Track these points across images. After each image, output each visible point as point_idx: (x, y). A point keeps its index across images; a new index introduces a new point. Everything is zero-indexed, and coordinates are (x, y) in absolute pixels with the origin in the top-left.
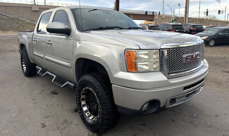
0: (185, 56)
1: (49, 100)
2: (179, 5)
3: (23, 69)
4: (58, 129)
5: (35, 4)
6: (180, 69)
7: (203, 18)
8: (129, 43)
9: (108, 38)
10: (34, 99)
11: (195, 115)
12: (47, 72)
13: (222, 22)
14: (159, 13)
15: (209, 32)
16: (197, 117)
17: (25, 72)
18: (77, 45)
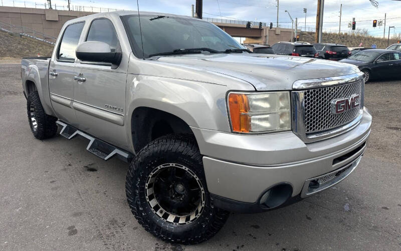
0: (334, 102)
1: (80, 183)
2: (305, 10)
3: (32, 126)
4: (100, 236)
5: (51, 8)
6: (326, 126)
7: (346, 34)
8: (235, 79)
9: (193, 70)
10: (53, 180)
11: (346, 207)
12: (78, 132)
13: (379, 40)
14: (271, 24)
15: (359, 58)
16: (350, 211)
17: (35, 130)
18: (133, 83)
